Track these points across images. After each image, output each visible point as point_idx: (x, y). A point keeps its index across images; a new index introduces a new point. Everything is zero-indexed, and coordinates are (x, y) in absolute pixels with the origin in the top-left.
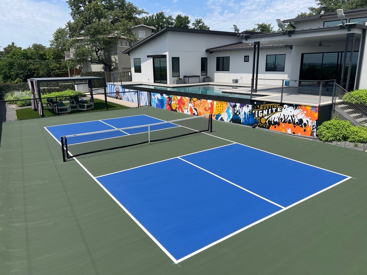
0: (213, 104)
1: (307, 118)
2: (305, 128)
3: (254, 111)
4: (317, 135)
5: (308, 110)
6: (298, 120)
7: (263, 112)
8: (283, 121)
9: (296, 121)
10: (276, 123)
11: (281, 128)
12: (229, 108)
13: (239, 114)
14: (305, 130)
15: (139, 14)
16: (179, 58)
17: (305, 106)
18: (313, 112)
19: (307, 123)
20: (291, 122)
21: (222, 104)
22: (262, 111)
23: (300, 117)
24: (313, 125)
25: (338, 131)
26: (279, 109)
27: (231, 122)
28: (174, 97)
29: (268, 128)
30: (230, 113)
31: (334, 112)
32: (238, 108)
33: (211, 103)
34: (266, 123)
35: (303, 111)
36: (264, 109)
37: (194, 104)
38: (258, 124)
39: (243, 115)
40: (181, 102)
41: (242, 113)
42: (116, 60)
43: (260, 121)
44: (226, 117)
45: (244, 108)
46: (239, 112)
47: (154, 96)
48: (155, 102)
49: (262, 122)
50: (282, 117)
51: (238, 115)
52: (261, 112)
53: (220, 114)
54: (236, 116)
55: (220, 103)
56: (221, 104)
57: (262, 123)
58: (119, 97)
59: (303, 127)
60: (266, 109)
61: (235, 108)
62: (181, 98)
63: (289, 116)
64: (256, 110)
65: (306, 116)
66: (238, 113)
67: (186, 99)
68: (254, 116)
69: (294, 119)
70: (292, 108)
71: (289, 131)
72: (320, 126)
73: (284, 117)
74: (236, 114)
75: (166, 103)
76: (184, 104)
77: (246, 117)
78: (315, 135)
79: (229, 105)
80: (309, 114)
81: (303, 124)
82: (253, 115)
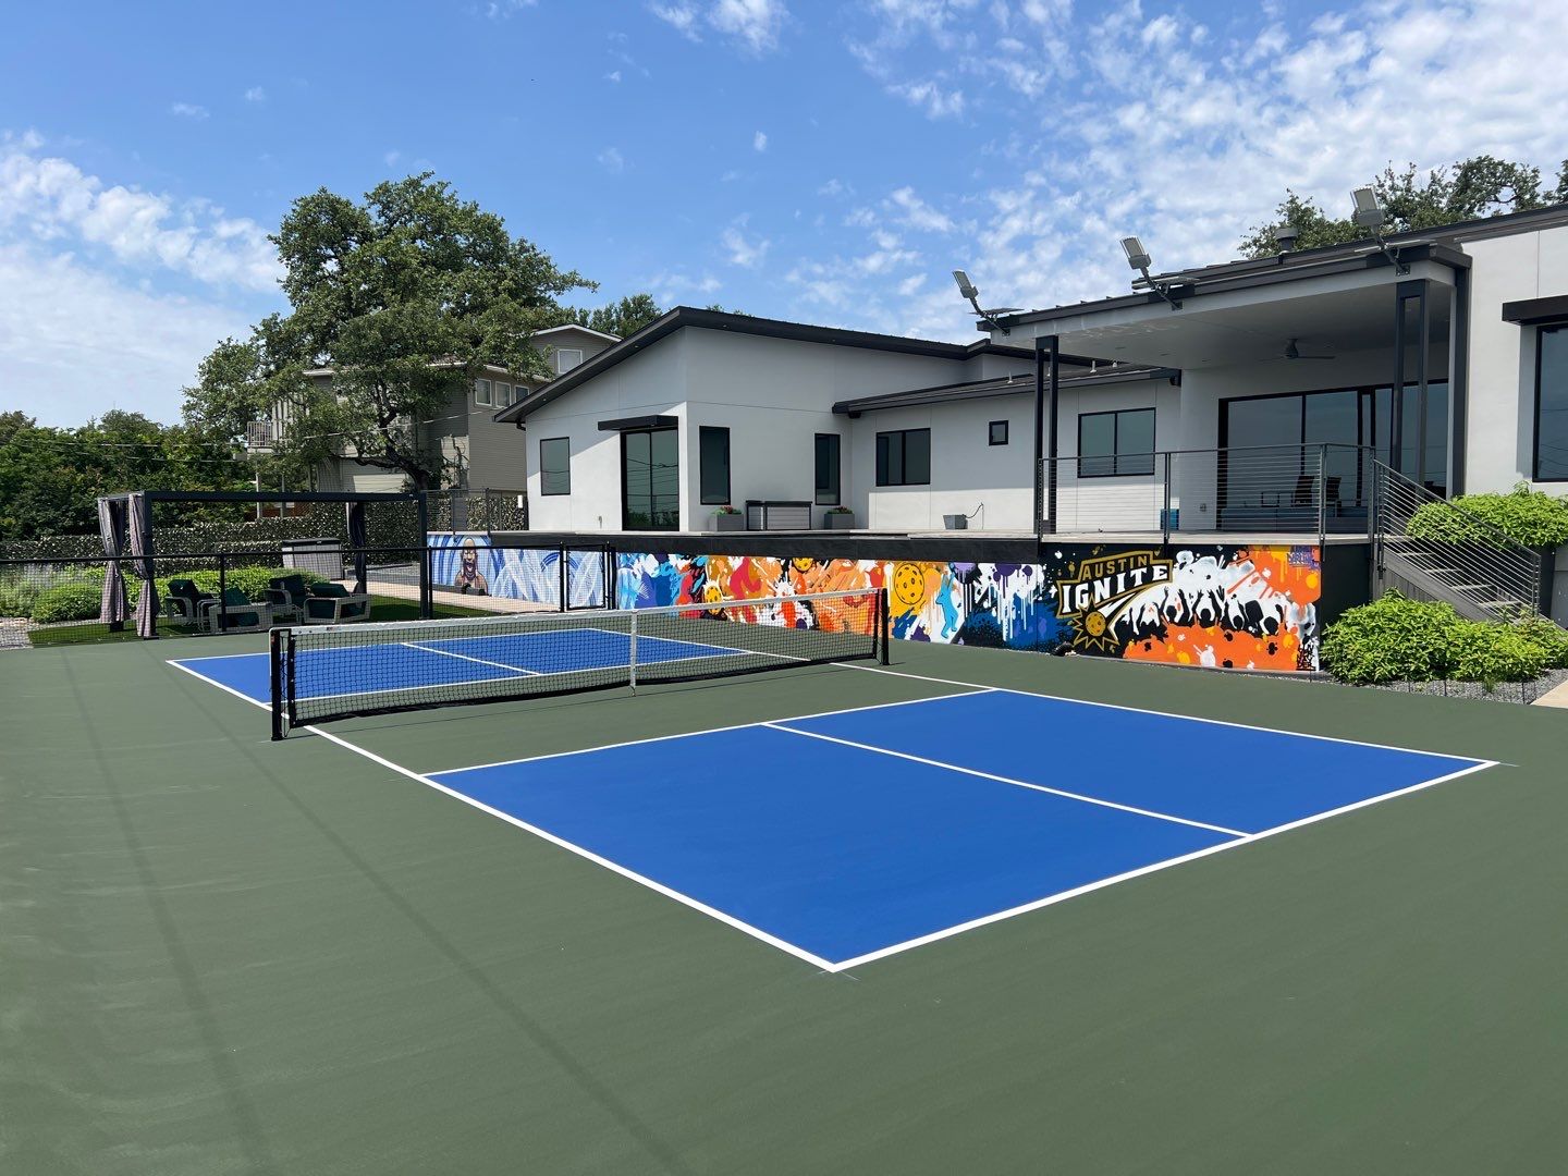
0: (883, 574)
1: (1277, 595)
2: (1273, 639)
3: (1053, 587)
4: (1324, 665)
5: (1278, 561)
6: (1241, 607)
7: (1091, 590)
8: (1177, 619)
9: (1234, 612)
10: (1148, 630)
11: (1171, 649)
12: (948, 585)
13: (993, 606)
14: (1272, 649)
15: (559, 289)
16: (726, 431)
17: (1265, 547)
18: (1299, 570)
19: (1277, 616)
20: (1212, 619)
21: (917, 571)
22: (1087, 585)
23: (1246, 594)
24: (1306, 621)
25: (1409, 640)
26: (1157, 570)
27: (962, 641)
28: (713, 562)
29: (1120, 652)
30: (955, 605)
31: (1381, 577)
32: (986, 581)
33: (873, 574)
34: (1107, 633)
35: (1260, 570)
36: (1098, 575)
37: (802, 581)
38: (1076, 642)
39: (1010, 609)
40: (743, 582)
41: (1006, 603)
42: (460, 455)
43: (1084, 627)
44: (938, 622)
45: (1012, 578)
46: (992, 597)
47: (627, 566)
48: (630, 592)
49: (1090, 630)
50: (1173, 601)
51: (990, 609)
52: (1083, 592)
53: (911, 614)
54: (981, 616)
55: (909, 570)
56: (915, 572)
57: (1091, 637)
58: (473, 585)
59: (1265, 637)
60: (1105, 575)
61: (975, 583)
62: (745, 566)
63: (1200, 595)
64: (1062, 585)
65: (1270, 590)
66: (986, 605)
67: (766, 566)
68: (1055, 609)
69: (1223, 607)
70: (1211, 561)
71: (1208, 658)
72: (1331, 624)
73: (1180, 600)
74: (978, 607)
75: (678, 592)
76: (756, 587)
77: (1024, 616)
78: (1315, 663)
79: (950, 573)
80: (1282, 579)
81: (1262, 623)
82: (1051, 605)
